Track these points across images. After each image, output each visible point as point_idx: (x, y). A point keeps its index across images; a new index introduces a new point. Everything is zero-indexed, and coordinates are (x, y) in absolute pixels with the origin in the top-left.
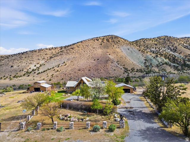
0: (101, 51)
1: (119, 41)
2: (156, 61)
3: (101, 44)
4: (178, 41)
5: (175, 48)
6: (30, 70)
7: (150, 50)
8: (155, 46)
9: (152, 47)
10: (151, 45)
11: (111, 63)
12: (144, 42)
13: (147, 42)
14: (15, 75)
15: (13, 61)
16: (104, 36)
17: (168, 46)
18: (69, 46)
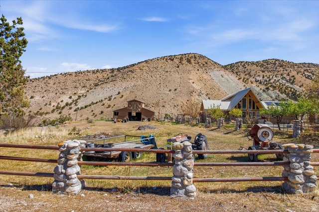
0: (179, 77)
1: (206, 63)
2: (268, 96)
3: (178, 67)
4: (296, 67)
5: (292, 78)
6: (62, 105)
7: (254, 80)
8: (261, 74)
9: (258, 74)
10: (256, 72)
11: (197, 97)
12: (243, 66)
13: (248, 68)
14: (38, 112)
15: (35, 89)
16: (182, 55)
17: (282, 75)
18: (124, 68)
